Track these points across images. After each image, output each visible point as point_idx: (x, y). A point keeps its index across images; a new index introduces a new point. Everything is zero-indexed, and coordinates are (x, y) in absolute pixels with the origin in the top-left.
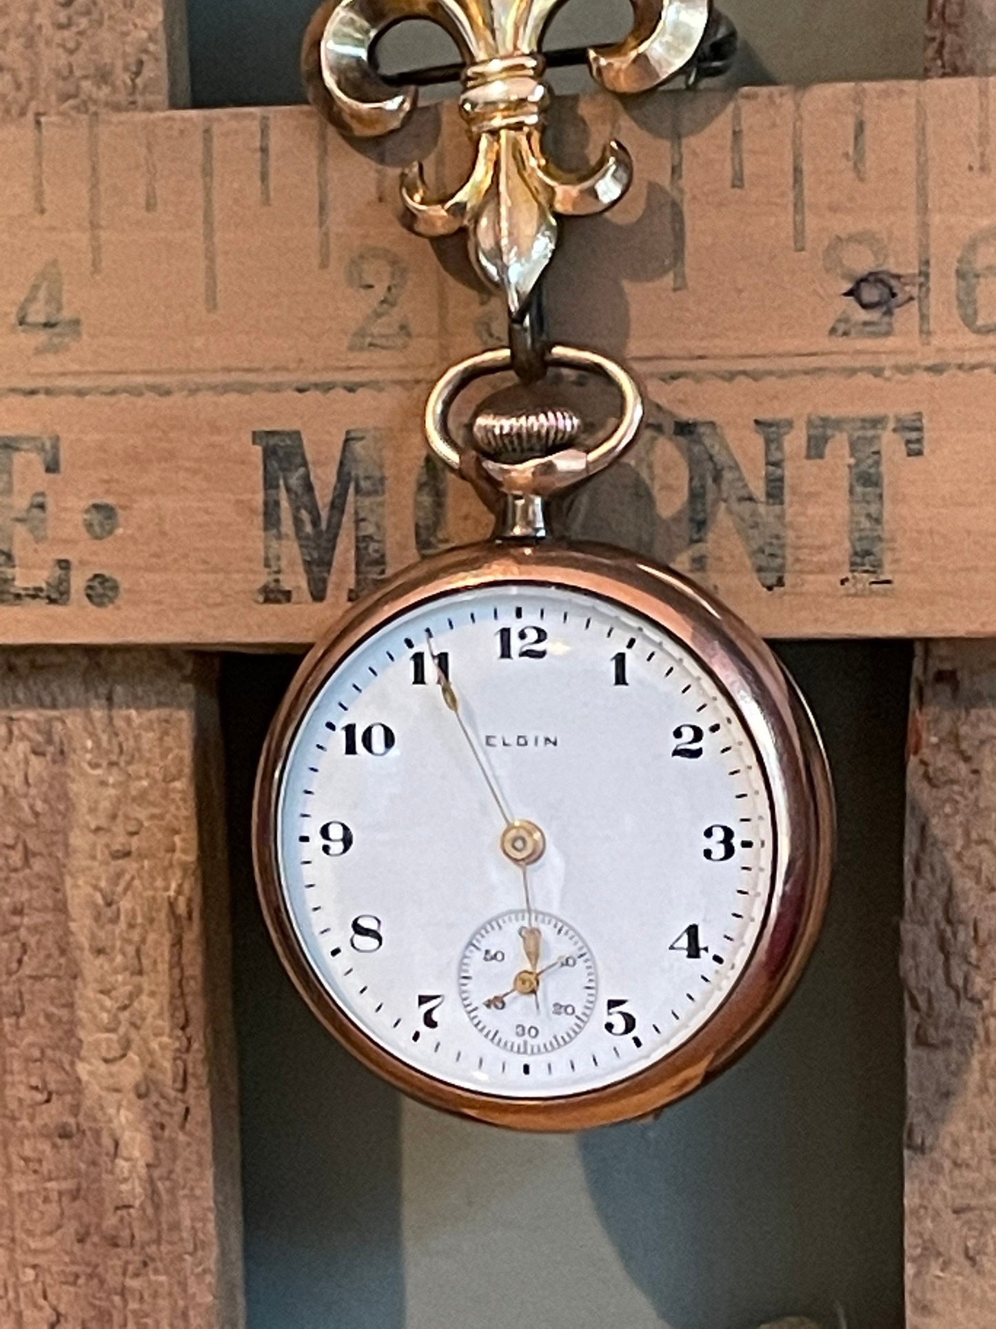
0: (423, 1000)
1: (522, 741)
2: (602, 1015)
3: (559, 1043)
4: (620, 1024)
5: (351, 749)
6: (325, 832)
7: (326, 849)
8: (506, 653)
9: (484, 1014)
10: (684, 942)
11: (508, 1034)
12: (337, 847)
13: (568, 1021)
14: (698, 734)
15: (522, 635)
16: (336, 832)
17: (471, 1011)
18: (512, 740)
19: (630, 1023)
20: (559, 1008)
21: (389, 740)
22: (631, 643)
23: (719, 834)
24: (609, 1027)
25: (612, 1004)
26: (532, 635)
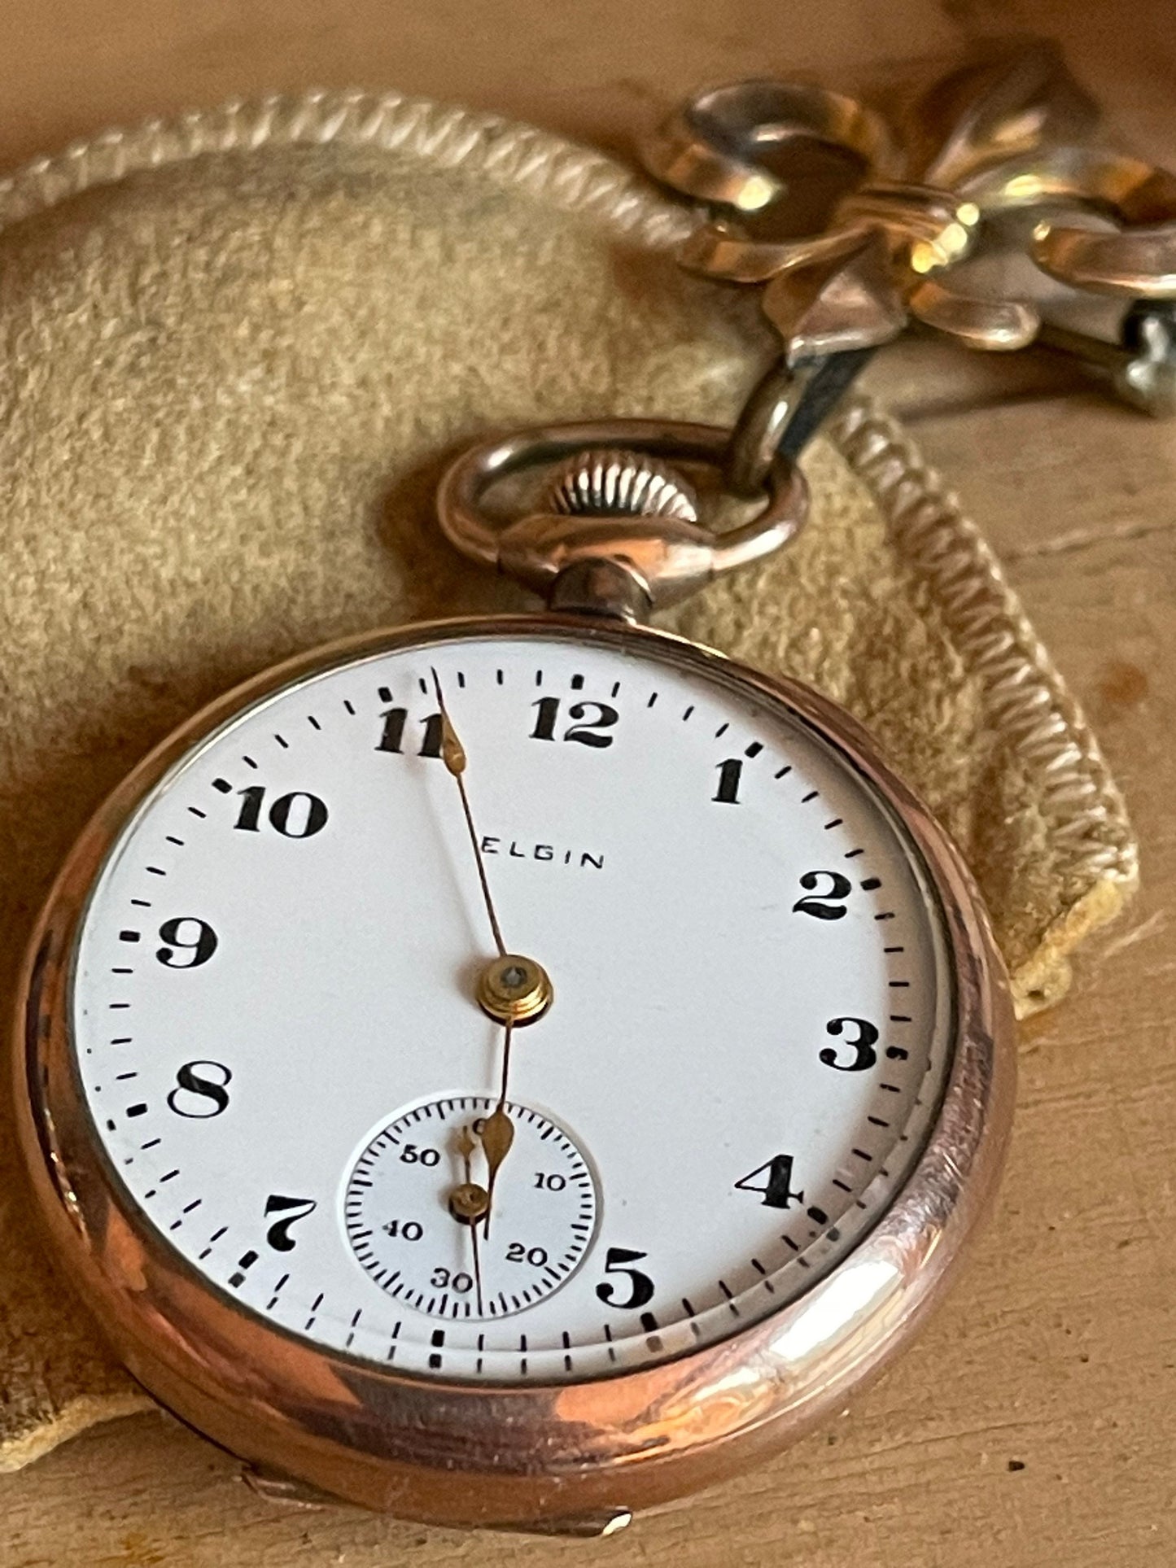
0: (276, 1203)
1: (542, 853)
2: (595, 1271)
3: (504, 1307)
4: (624, 1288)
5: (248, 821)
6: (169, 931)
7: (164, 956)
8: (544, 730)
9: (379, 1242)
10: (763, 1180)
11: (418, 1279)
12: (183, 956)
13: (529, 1275)
14: (842, 888)
15: (576, 712)
16: (189, 934)
17: (360, 1238)
18: (526, 847)
19: (643, 1288)
20: (516, 1252)
21: (318, 817)
22: (753, 750)
23: (852, 1032)
24: (604, 1291)
25: (616, 1255)
26: (593, 715)
